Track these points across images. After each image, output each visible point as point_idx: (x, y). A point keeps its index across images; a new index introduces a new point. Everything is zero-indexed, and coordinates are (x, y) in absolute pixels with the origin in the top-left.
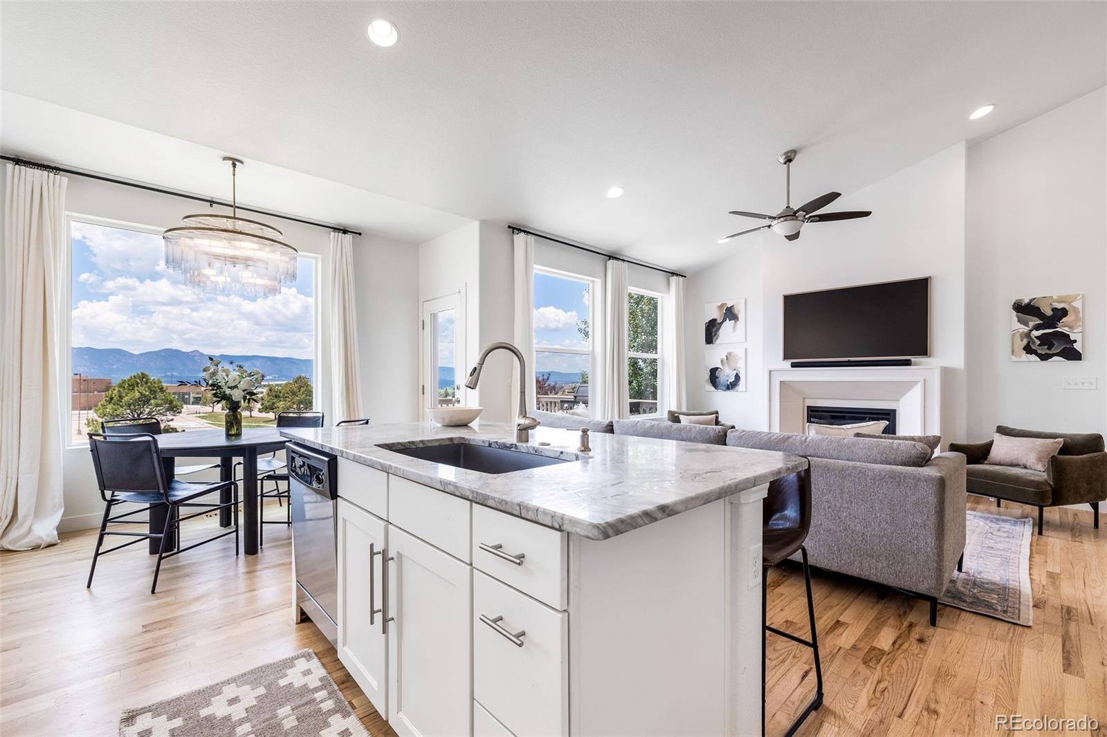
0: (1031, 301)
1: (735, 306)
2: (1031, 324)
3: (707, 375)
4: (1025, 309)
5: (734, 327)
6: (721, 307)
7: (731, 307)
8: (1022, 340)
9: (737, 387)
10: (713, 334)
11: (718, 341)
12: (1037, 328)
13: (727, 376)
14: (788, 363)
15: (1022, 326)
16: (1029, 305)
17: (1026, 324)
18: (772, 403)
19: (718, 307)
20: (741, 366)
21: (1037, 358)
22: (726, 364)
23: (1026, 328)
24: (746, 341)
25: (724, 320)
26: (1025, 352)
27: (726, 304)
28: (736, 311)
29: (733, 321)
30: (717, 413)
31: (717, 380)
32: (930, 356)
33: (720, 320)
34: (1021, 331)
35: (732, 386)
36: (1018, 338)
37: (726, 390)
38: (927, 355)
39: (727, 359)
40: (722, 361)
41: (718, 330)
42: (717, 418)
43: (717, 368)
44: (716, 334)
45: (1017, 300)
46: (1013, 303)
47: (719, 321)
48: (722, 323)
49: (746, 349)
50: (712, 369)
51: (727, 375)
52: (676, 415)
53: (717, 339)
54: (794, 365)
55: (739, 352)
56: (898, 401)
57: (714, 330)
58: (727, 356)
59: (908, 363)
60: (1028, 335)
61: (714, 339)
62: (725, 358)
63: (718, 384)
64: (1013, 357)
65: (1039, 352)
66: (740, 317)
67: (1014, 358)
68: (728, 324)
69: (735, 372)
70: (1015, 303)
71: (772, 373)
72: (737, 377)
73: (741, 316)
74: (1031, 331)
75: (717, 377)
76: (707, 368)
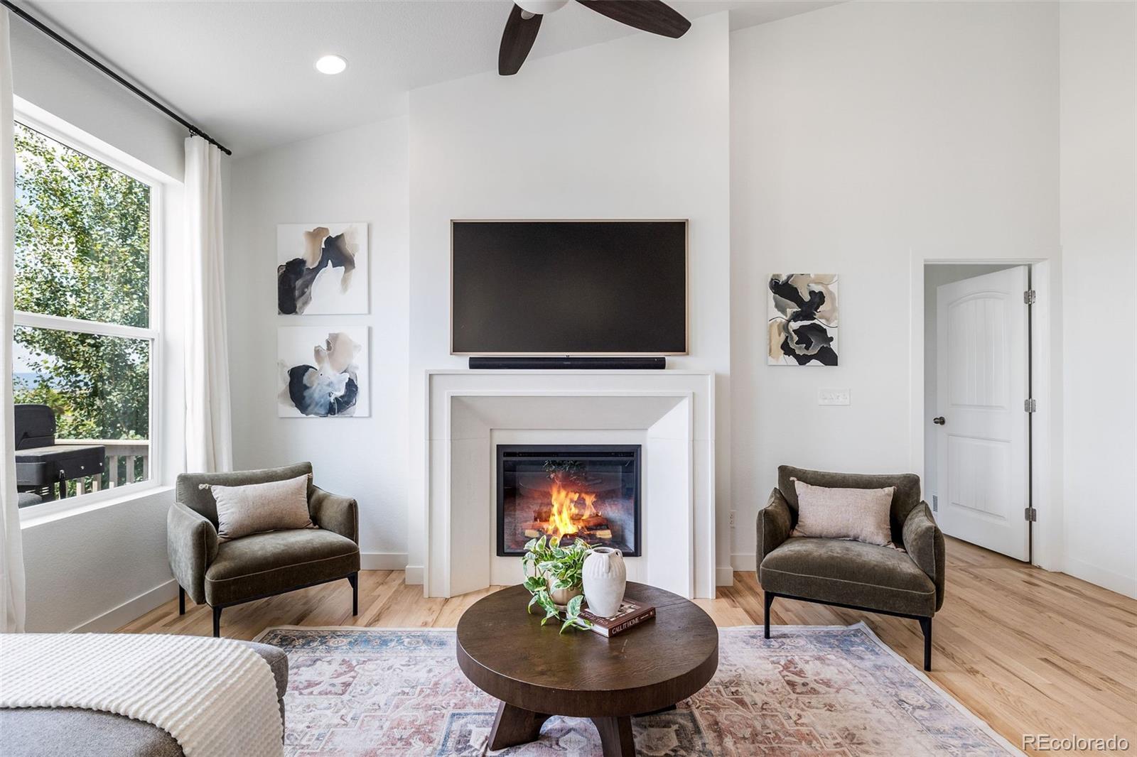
0: (789, 277)
1: (347, 239)
2: (789, 311)
3: (283, 383)
4: (783, 289)
5: (345, 281)
6: (315, 235)
7: (338, 237)
8: (780, 335)
9: (351, 409)
10: (297, 293)
11: (308, 310)
12: (796, 317)
13: (330, 385)
14: (463, 360)
15: (780, 314)
16: (786, 283)
17: (783, 311)
18: (435, 443)
19: (309, 234)
20: (358, 362)
21: (794, 362)
22: (327, 359)
23: (784, 317)
24: (370, 312)
25: (322, 264)
26: (783, 352)
27: (326, 230)
28: (349, 246)
29: (343, 268)
30: (308, 469)
31: (306, 393)
32: (688, 354)
33: (313, 264)
34: (779, 320)
35: (339, 406)
36: (775, 330)
37: (325, 416)
38: (684, 350)
39: (329, 348)
40: (317, 352)
41: (308, 284)
42: (310, 480)
43: (306, 368)
44: (303, 293)
45: (774, 275)
46: (769, 280)
47: (311, 264)
48: (316, 270)
49: (370, 330)
50: (292, 369)
51: (329, 382)
52: (201, 487)
53: (306, 303)
54: (475, 364)
55: (355, 334)
56: (647, 429)
57: (299, 283)
58: (328, 343)
59: (660, 364)
60: (785, 327)
61: (299, 304)
62: (324, 347)
63: (308, 401)
64: (770, 358)
65: (797, 352)
66: (356, 260)
67: (772, 361)
68: (330, 275)
69: (346, 377)
70: (772, 280)
71: (435, 379)
72: (351, 387)
73: (360, 259)
74: (789, 321)
75: (306, 388)
76: (283, 365)
